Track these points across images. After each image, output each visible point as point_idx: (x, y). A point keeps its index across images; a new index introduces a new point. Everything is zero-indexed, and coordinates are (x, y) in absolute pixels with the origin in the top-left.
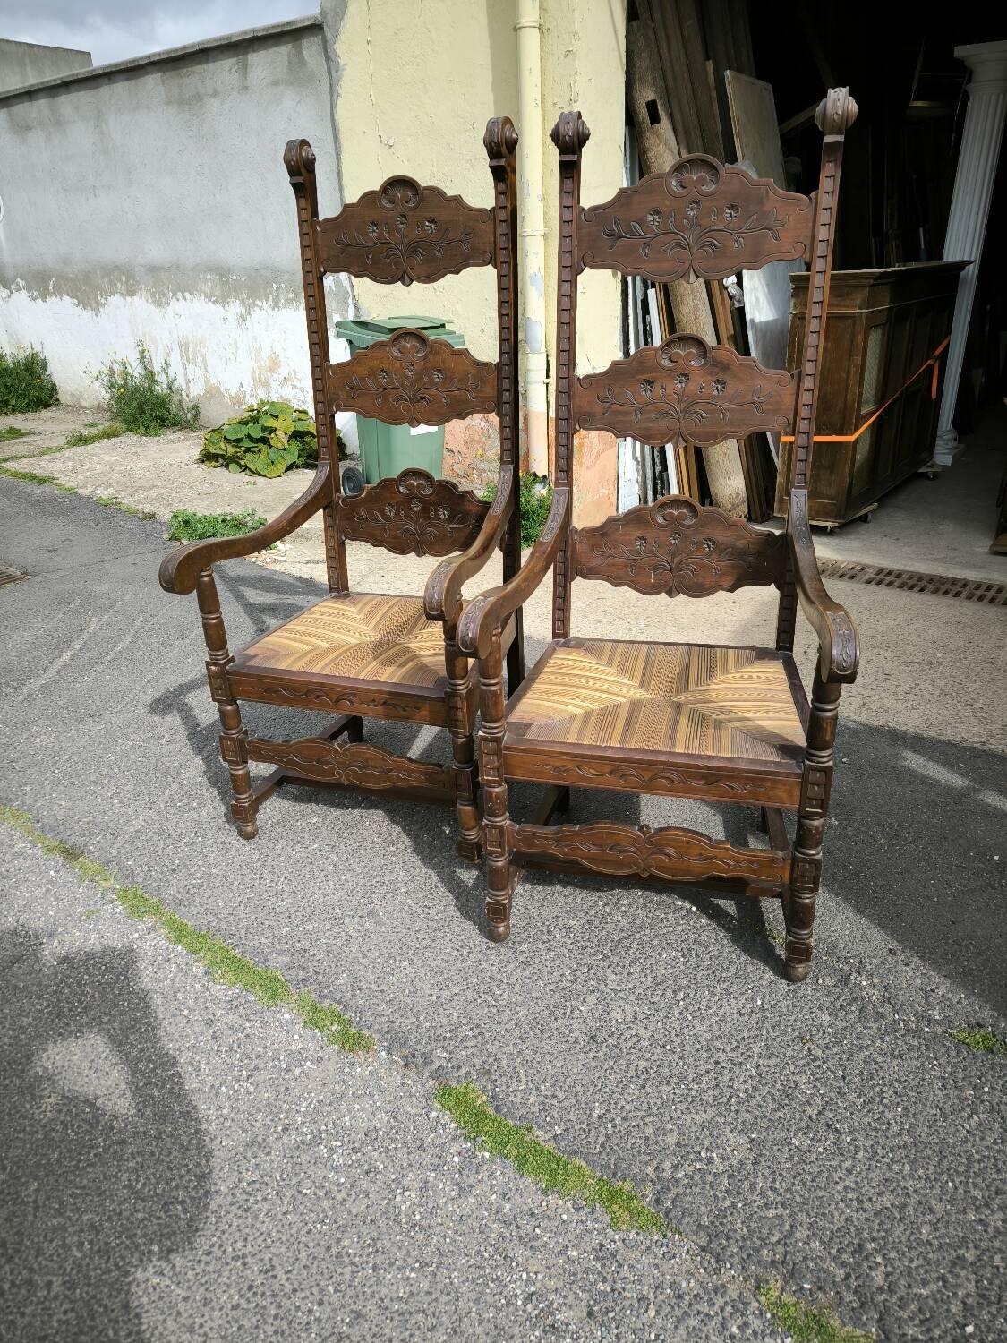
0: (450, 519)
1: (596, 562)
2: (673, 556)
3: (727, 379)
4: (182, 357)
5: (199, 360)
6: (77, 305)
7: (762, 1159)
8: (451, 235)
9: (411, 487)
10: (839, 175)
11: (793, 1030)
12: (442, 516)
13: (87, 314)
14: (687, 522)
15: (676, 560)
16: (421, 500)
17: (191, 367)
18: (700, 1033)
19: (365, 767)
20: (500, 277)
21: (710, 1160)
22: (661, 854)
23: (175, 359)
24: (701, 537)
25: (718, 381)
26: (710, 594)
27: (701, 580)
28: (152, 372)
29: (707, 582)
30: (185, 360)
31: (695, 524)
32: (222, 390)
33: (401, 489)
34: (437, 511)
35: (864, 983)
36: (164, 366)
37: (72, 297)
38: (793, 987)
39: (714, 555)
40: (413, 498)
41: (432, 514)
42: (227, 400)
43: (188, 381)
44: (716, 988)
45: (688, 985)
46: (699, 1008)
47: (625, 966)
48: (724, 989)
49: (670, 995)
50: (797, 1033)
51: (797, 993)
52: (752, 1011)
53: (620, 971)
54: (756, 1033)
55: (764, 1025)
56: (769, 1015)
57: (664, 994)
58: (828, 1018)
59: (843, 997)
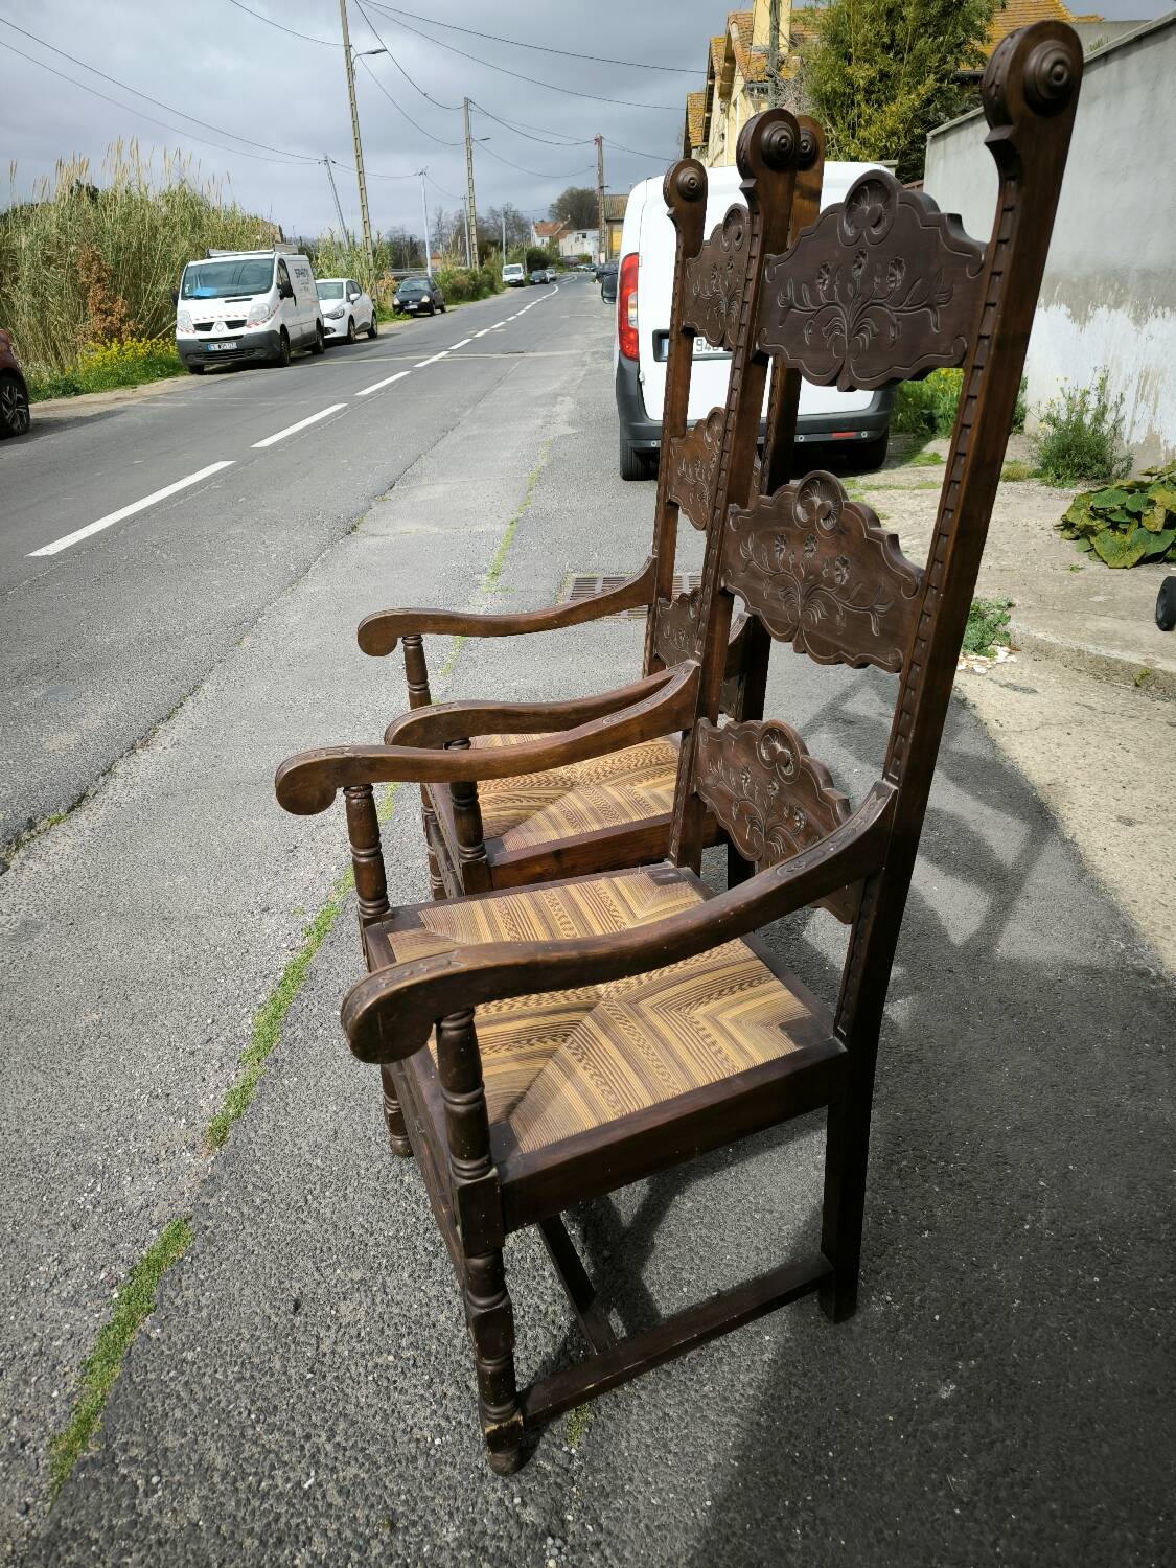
4: (1137, 392)
5: (1152, 397)
6: (1069, 317)
7: (168, 1548)
11: (406, 1503)
13: (1076, 327)
15: (770, 821)
17: (1142, 404)
18: (354, 1400)
21: (150, 1491)
23: (1130, 395)
25: (844, 563)
28: (1105, 406)
30: (1141, 396)
32: (1162, 441)
36: (1119, 401)
37: (1068, 307)
42: (1163, 455)
43: (1134, 424)
44: (442, 1382)
45: (429, 1353)
46: (395, 1382)
47: (430, 1277)
48: (446, 1394)
49: (404, 1343)
50: (401, 1509)
51: (481, 1481)
52: (418, 1441)
53: (419, 1277)
54: (381, 1461)
55: (398, 1464)
56: (421, 1463)
57: (402, 1336)
58: (449, 1538)
59: (504, 1545)
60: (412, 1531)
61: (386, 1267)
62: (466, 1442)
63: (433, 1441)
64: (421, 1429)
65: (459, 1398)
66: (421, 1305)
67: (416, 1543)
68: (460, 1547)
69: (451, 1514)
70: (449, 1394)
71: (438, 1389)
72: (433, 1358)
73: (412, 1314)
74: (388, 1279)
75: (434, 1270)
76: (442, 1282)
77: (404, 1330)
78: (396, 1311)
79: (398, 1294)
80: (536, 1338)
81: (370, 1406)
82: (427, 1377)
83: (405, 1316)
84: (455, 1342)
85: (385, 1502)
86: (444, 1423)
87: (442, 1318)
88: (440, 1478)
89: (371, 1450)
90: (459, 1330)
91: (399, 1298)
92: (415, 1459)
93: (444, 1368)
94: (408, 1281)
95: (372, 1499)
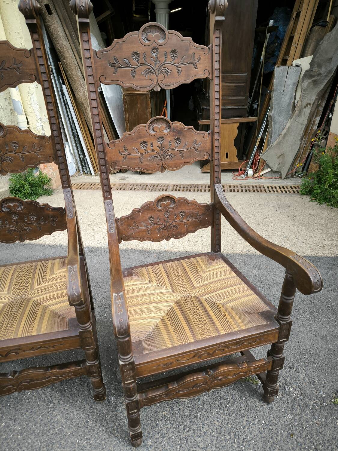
0: (38, 220)
1: (130, 233)
2: (167, 223)
3: (181, 137)
8: (7, 65)
9: (9, 207)
10: (221, 37)
11: (284, 431)
12: (33, 219)
14: (171, 206)
15: (168, 224)
16: (17, 213)
19: (32, 380)
20: (44, 89)
22: (216, 380)
24: (178, 212)
25: (177, 139)
26: (185, 235)
27: (180, 231)
29: (183, 231)
31: (175, 207)
33: (4, 210)
34: (28, 218)
35: (291, 389)
38: (270, 405)
39: (185, 219)
40: (12, 213)
41: (26, 219)
44: (243, 422)
45: (232, 427)
46: (244, 439)
47: (200, 429)
48: (246, 421)
49: (228, 437)
50: (286, 432)
51: (273, 408)
52: (264, 429)
53: (200, 433)
54: (272, 441)
55: (273, 435)
56: (271, 427)
57: (225, 438)
58: (291, 417)
59: (289, 402)
60: (292, 428)
61: (196, 448)
62: (262, 413)
63: (263, 424)
64: (259, 428)
65: (247, 416)
66: (213, 432)
67: (295, 426)
68: (293, 413)
69: (284, 417)
70: (246, 419)
71: (245, 423)
72: (234, 426)
73: (216, 435)
74: (201, 447)
75: (197, 428)
76: (203, 424)
77: (223, 438)
78: (215, 442)
79: (207, 442)
80: (225, 393)
81: (254, 448)
82: (241, 427)
83: (217, 438)
84: (227, 418)
85: (285, 438)
86: (256, 421)
87: (217, 423)
88: (274, 421)
89: (269, 445)
90: (222, 417)
91: (209, 441)
92: (270, 429)
93: (237, 421)
94: (202, 438)
95: (285, 442)
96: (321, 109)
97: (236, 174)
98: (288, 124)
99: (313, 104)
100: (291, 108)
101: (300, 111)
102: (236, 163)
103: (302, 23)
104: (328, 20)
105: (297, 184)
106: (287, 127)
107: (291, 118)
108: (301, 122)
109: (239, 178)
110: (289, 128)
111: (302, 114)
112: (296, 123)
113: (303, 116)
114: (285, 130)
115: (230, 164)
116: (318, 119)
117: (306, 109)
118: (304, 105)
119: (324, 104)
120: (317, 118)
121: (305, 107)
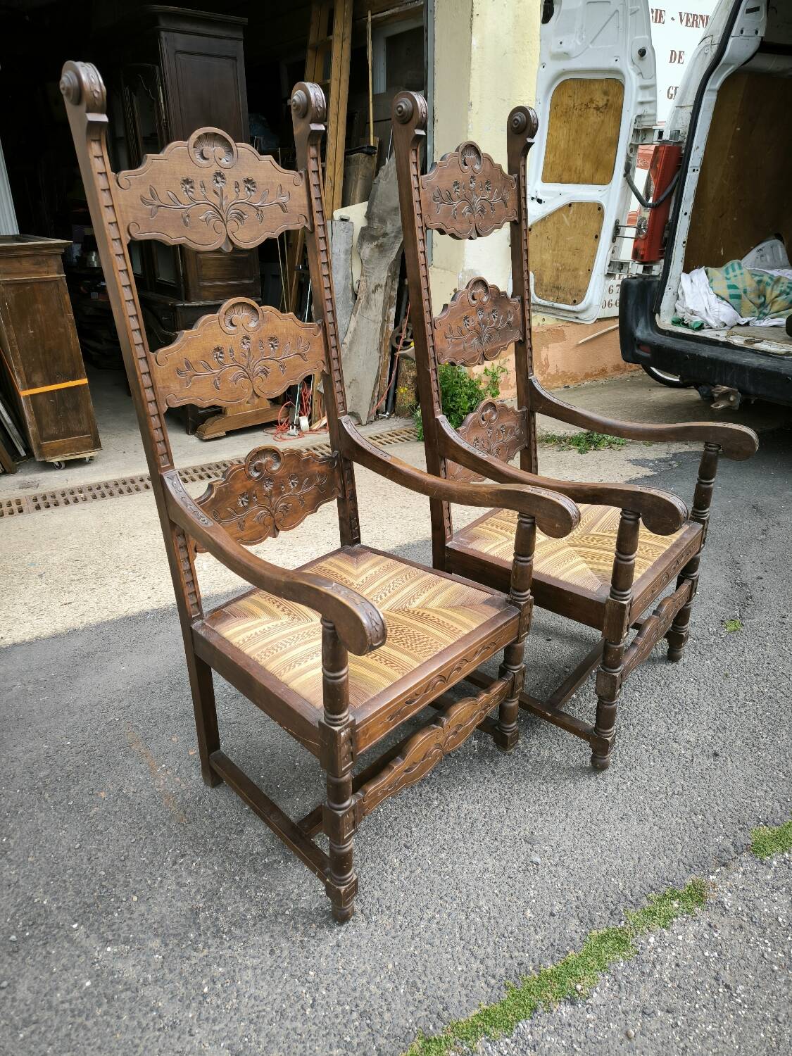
0: (300, 486)
11: (717, 677)
12: (292, 486)
16: (271, 478)
34: (286, 484)
40: (263, 479)
41: (283, 488)
44: (674, 690)
52: (698, 685)
60: (720, 671)
63: (693, 681)
64: (694, 686)
65: (671, 683)
66: (657, 714)
67: (721, 668)
68: (707, 658)
69: (703, 665)
71: (677, 690)
72: (670, 698)
73: (664, 715)
81: (708, 704)
82: (678, 695)
84: (656, 696)
85: (724, 681)
86: (684, 682)
87: (652, 705)
88: (699, 673)
89: (718, 694)
90: (650, 697)
92: (704, 682)
93: (669, 693)
94: (654, 726)
95: (728, 684)
96: (394, 294)
97: (274, 431)
98: (353, 325)
99: (386, 285)
100: (351, 294)
101: (368, 300)
102: (267, 410)
103: (334, 147)
104: (372, 144)
105: (393, 428)
106: (351, 329)
107: (354, 311)
108: (372, 317)
109: (285, 436)
110: (355, 330)
111: (372, 303)
112: (365, 321)
113: (373, 308)
114: (349, 335)
115: (257, 415)
116: (393, 311)
117: (376, 294)
118: (372, 287)
119: (396, 286)
120: (391, 310)
121: (374, 292)
